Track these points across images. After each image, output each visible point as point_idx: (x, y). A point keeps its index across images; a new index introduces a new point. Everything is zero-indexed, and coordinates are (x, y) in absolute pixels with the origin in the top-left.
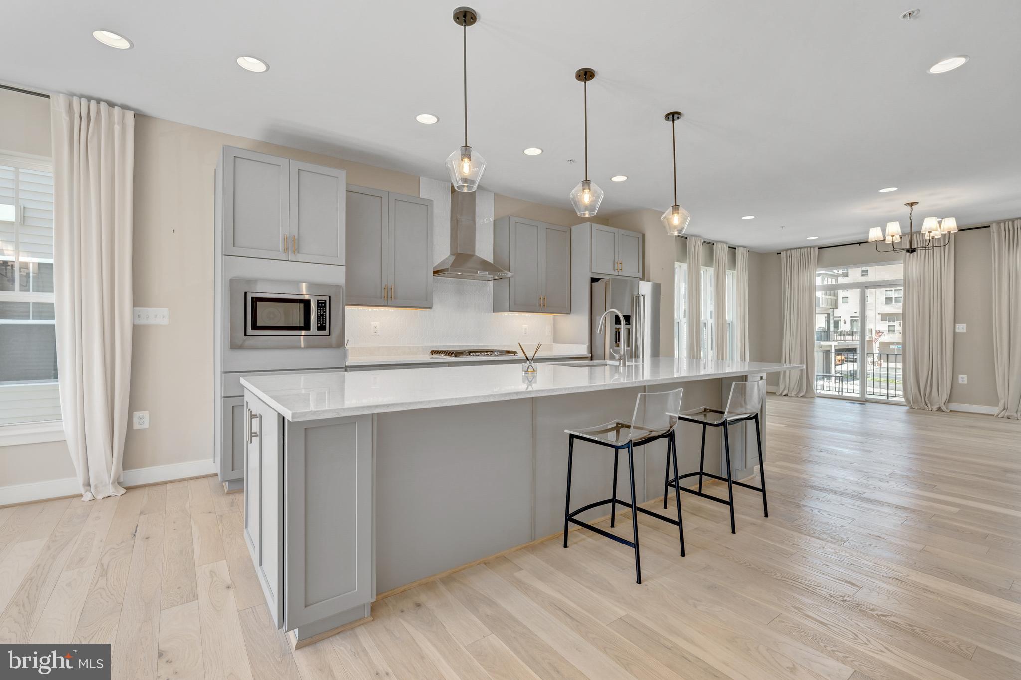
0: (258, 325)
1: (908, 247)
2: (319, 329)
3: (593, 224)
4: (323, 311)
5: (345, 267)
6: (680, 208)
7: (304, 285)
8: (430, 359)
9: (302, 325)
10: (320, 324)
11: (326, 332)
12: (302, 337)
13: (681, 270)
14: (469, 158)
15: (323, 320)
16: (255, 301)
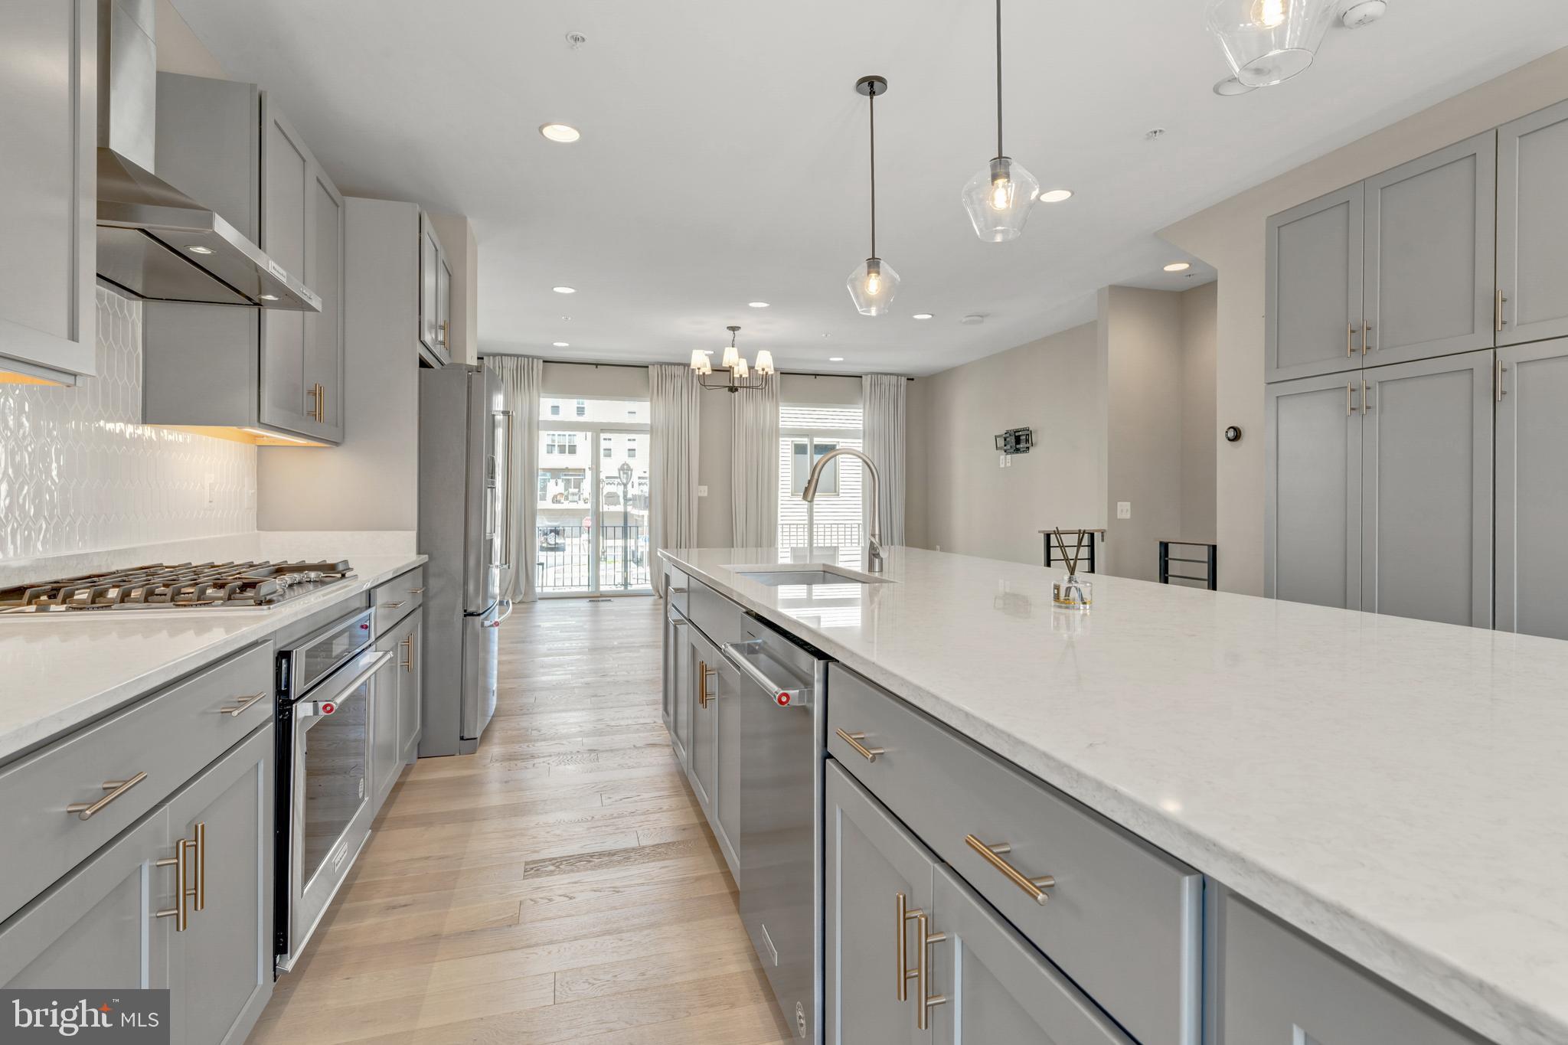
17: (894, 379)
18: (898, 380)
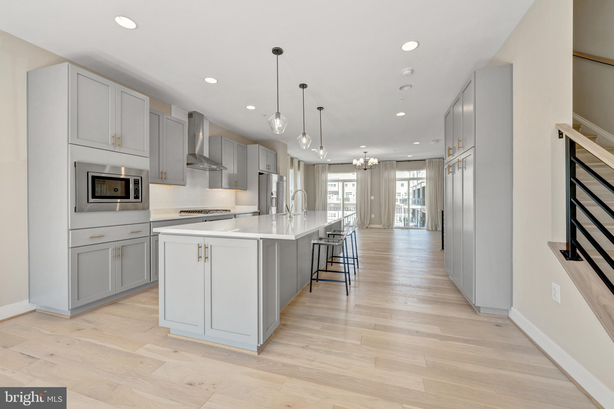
0: (96, 195)
1: (365, 168)
2: (135, 198)
3: (260, 146)
4: (137, 186)
5: (149, 158)
6: (323, 148)
7: (123, 169)
8: (179, 216)
9: (124, 195)
10: (136, 194)
11: (140, 200)
12: (118, 204)
13: (291, 172)
14: (279, 117)
15: (137, 192)
16: (94, 178)
17: (438, 160)
18: (439, 160)
